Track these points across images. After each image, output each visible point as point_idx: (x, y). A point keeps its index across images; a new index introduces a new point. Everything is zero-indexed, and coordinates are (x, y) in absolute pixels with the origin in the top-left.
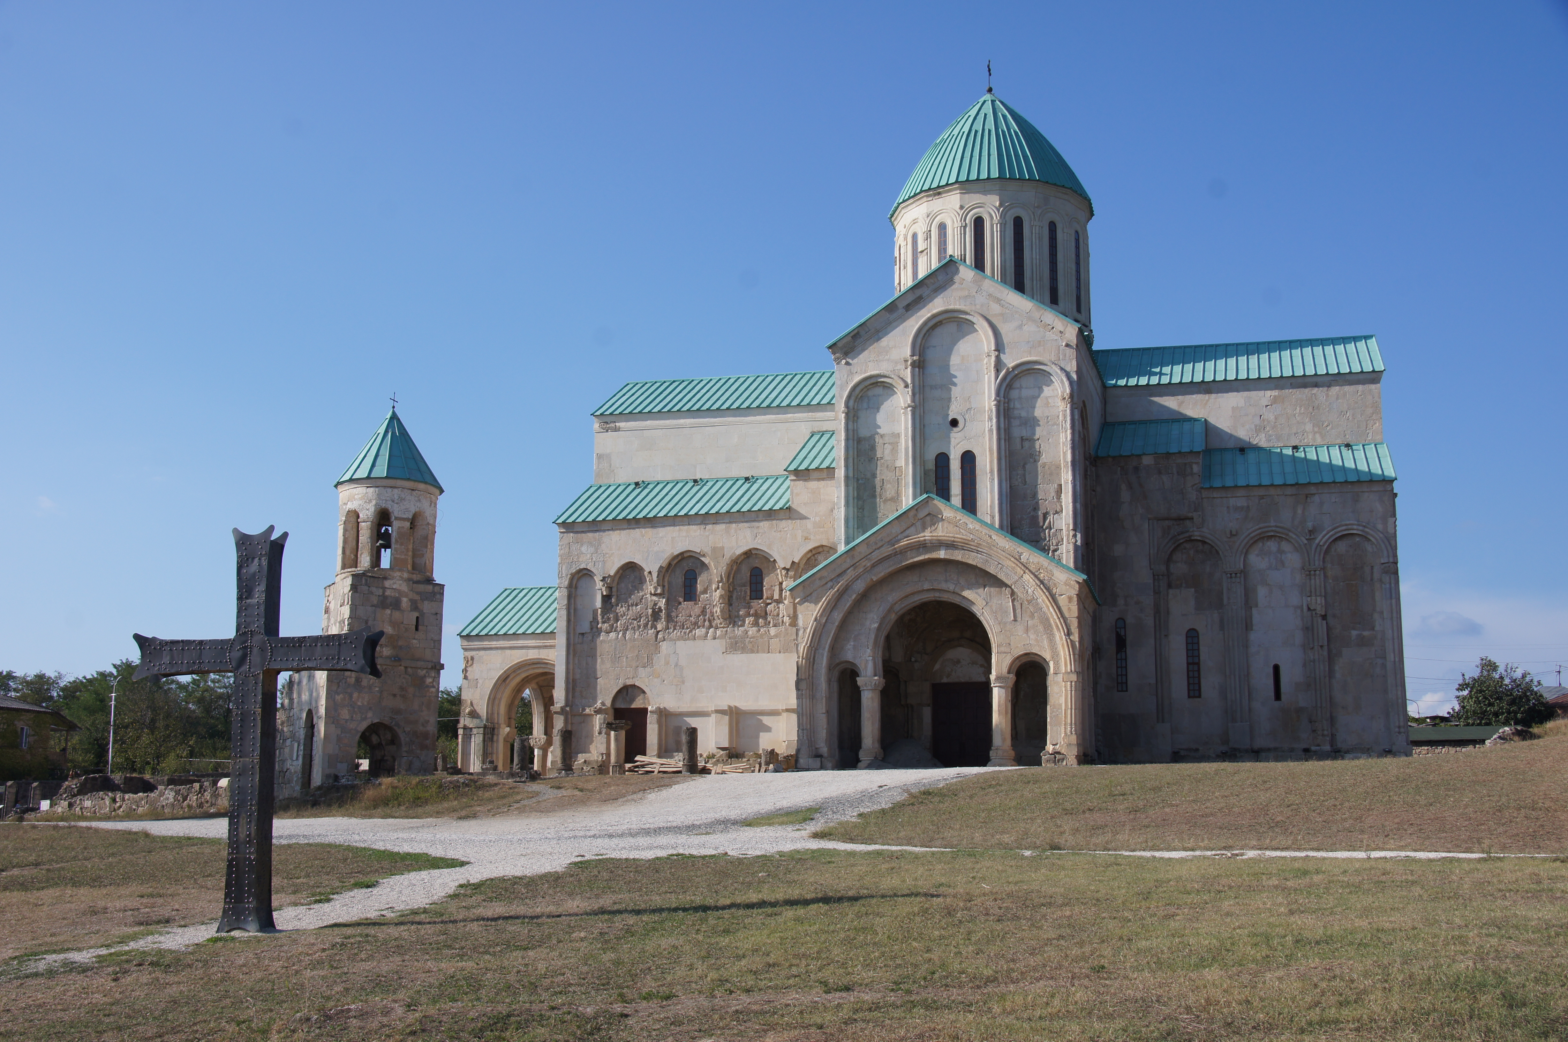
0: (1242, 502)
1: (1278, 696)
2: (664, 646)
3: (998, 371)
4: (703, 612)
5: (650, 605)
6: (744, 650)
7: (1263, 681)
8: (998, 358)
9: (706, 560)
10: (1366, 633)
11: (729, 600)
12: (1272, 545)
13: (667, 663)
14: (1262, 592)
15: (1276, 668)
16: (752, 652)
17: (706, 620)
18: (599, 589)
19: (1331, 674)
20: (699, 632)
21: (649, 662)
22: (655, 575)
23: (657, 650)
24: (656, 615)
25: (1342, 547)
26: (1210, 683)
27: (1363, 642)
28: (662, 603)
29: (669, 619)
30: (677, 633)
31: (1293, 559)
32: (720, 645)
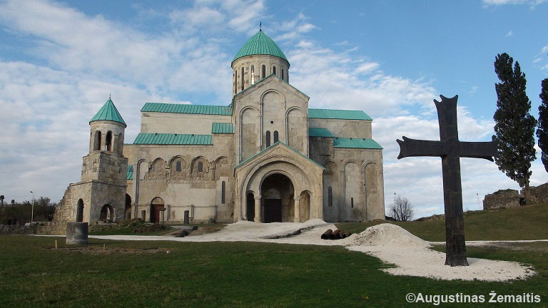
0: (344, 152)
1: (353, 206)
2: (169, 185)
3: (285, 108)
4: (183, 175)
5: (166, 172)
6: (196, 187)
7: (349, 202)
8: (285, 105)
9: (184, 159)
10: (375, 190)
12: (351, 164)
13: (171, 191)
14: (348, 177)
15: (352, 199)
16: (199, 188)
17: (183, 177)
18: (148, 166)
19: (366, 201)
20: (182, 181)
21: (164, 190)
22: (167, 162)
23: (167, 186)
24: (167, 175)
25: (369, 166)
26: (335, 202)
27: (374, 192)
28: (170, 171)
29: (171, 177)
30: (174, 181)
31: (357, 169)
32: (189, 185)
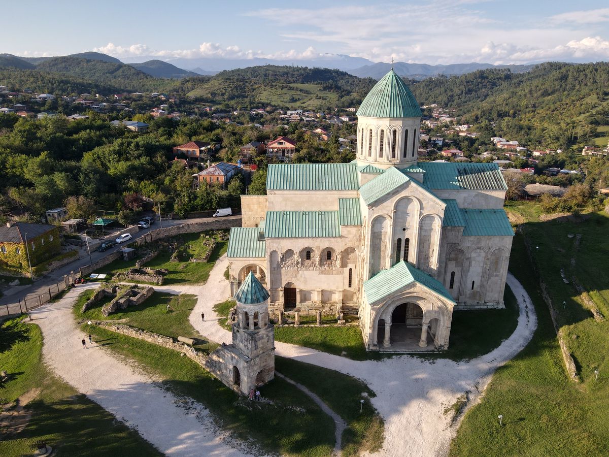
1: (473, 289)
2: (300, 272)
3: (420, 216)
4: (313, 263)
5: (296, 261)
6: (325, 274)
7: (470, 285)
8: (420, 212)
9: (314, 249)
10: (498, 273)
11: (321, 260)
12: (478, 251)
13: (301, 277)
14: (473, 263)
15: (473, 282)
16: (328, 274)
17: (313, 264)
18: (280, 256)
19: (487, 283)
20: (311, 268)
21: (296, 276)
22: (298, 253)
23: (298, 273)
24: (298, 263)
26: (456, 285)
27: (497, 276)
28: (300, 260)
29: (302, 264)
30: (304, 269)
31: (483, 254)
32: (318, 272)
